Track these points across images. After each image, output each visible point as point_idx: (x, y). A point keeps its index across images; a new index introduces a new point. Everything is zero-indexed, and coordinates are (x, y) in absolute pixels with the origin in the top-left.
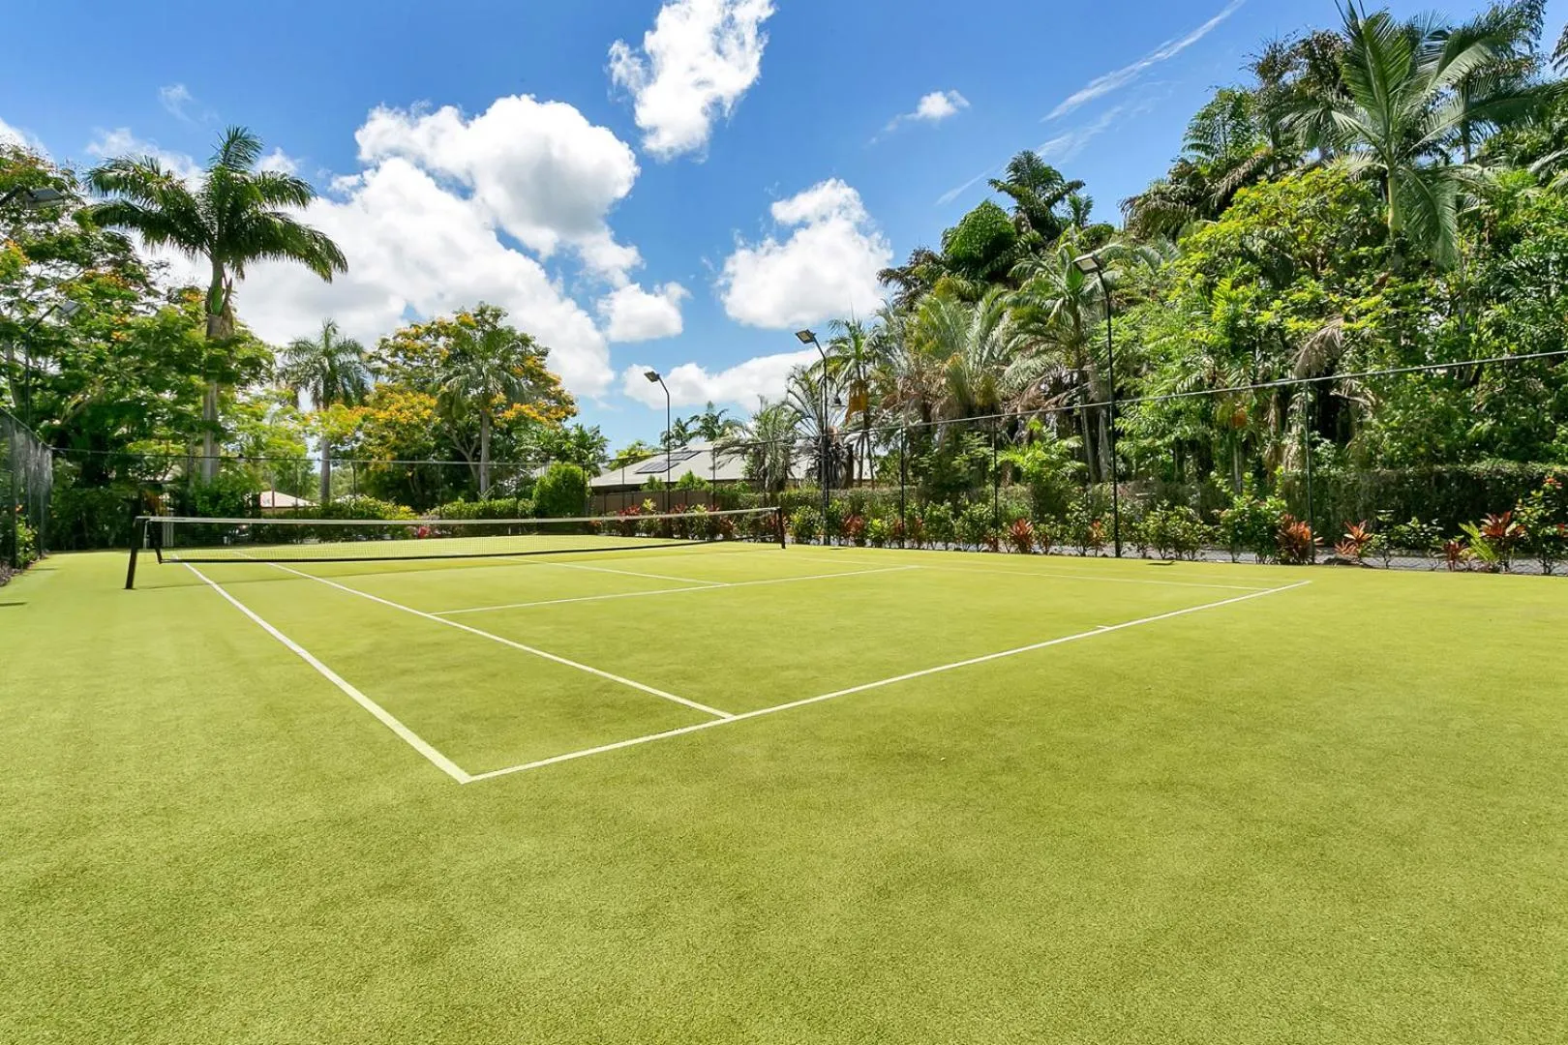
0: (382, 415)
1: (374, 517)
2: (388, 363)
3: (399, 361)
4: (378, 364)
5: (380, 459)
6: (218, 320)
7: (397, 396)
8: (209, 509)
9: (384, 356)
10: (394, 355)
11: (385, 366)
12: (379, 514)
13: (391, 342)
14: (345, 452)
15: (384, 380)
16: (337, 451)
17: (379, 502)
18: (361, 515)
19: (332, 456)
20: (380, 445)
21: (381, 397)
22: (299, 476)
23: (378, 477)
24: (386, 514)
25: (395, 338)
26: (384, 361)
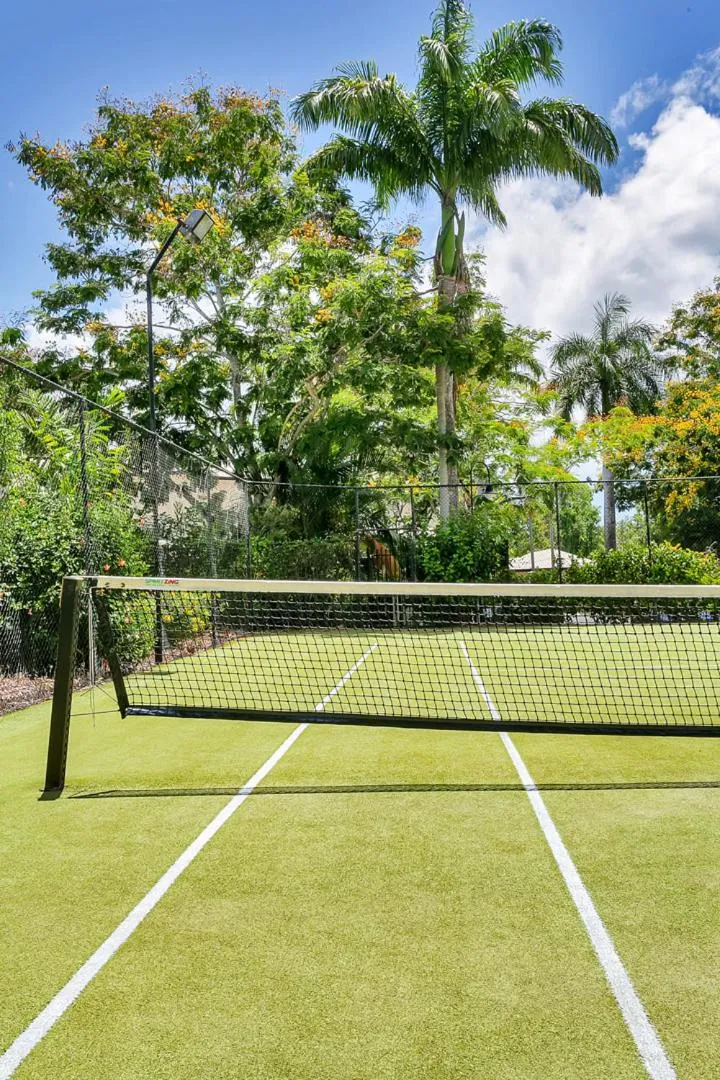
0: (682, 427)
1: (681, 578)
2: (686, 347)
3: (700, 342)
4: (673, 351)
5: (680, 493)
6: (451, 282)
7: (701, 394)
8: (438, 566)
9: (679, 338)
10: (694, 335)
11: (682, 353)
12: (689, 573)
13: (689, 315)
14: (633, 489)
15: (680, 376)
16: (624, 490)
17: (689, 553)
18: (660, 577)
19: (620, 497)
20: (679, 472)
21: (679, 401)
22: (585, 530)
23: (679, 520)
24: (701, 572)
25: (694, 307)
26: (680, 345)
